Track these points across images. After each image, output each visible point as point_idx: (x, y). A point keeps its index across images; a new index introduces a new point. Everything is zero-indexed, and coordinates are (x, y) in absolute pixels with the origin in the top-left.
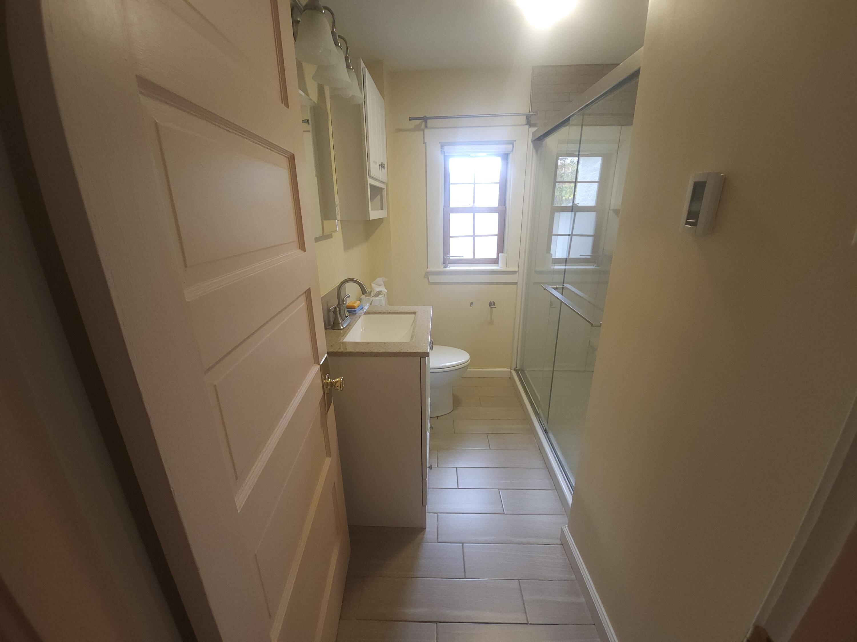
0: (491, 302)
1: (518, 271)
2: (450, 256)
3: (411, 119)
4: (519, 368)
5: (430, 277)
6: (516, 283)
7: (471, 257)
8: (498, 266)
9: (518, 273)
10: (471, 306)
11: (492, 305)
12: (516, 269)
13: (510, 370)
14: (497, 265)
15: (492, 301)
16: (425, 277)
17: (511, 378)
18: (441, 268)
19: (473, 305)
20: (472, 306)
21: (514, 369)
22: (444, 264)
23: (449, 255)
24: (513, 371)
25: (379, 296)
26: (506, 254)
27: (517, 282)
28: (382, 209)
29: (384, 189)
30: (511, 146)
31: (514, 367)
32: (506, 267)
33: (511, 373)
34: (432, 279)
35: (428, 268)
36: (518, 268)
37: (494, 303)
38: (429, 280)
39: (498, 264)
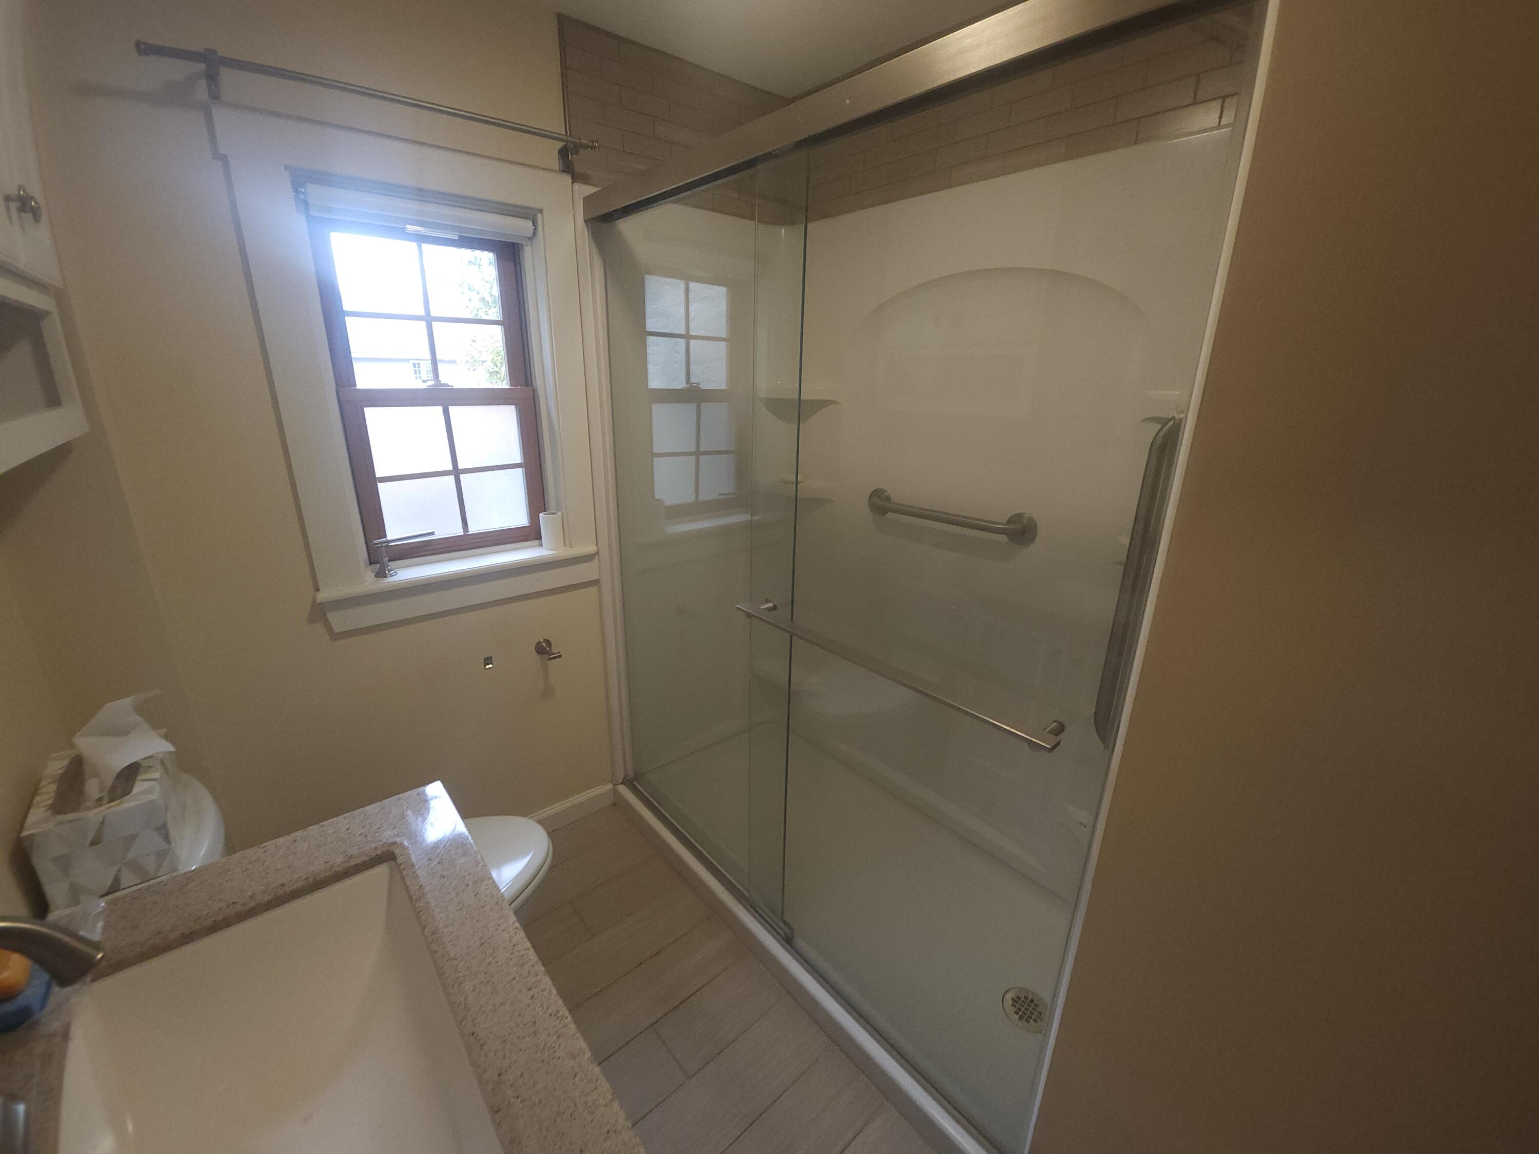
0: (539, 642)
1: (598, 552)
2: (389, 537)
3: (144, 49)
4: (633, 776)
5: (332, 617)
6: (596, 582)
7: (460, 532)
8: (541, 545)
9: (597, 557)
10: (487, 667)
11: (543, 650)
12: (592, 549)
13: (612, 785)
14: (536, 542)
15: (542, 640)
16: (311, 619)
17: (618, 804)
18: (369, 582)
19: (492, 664)
20: (491, 666)
21: (621, 781)
22: (371, 563)
23: (385, 536)
24: (620, 786)
25: (139, 787)
26: (560, 513)
27: (598, 578)
28: (53, 400)
29: (45, 314)
30: (529, 224)
31: (620, 777)
32: (565, 546)
33: (615, 791)
34: (340, 621)
35: (318, 590)
36: (597, 545)
37: (548, 643)
38: (329, 628)
39: (540, 538)
